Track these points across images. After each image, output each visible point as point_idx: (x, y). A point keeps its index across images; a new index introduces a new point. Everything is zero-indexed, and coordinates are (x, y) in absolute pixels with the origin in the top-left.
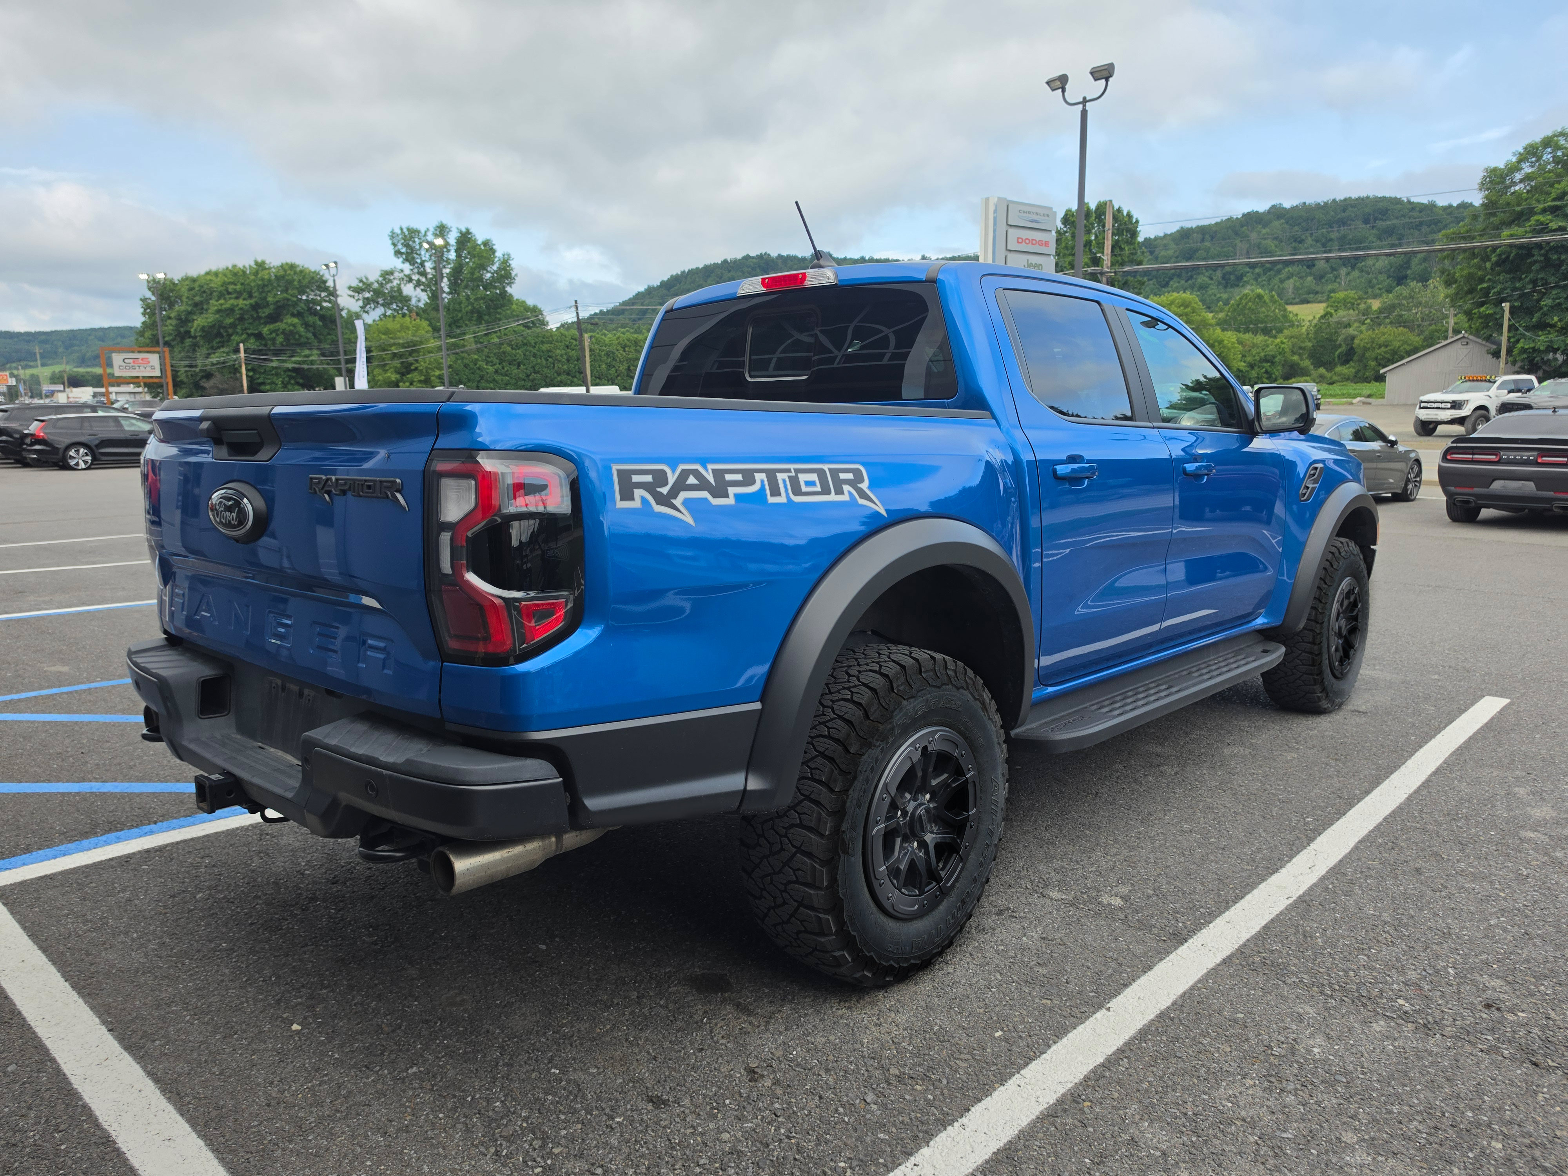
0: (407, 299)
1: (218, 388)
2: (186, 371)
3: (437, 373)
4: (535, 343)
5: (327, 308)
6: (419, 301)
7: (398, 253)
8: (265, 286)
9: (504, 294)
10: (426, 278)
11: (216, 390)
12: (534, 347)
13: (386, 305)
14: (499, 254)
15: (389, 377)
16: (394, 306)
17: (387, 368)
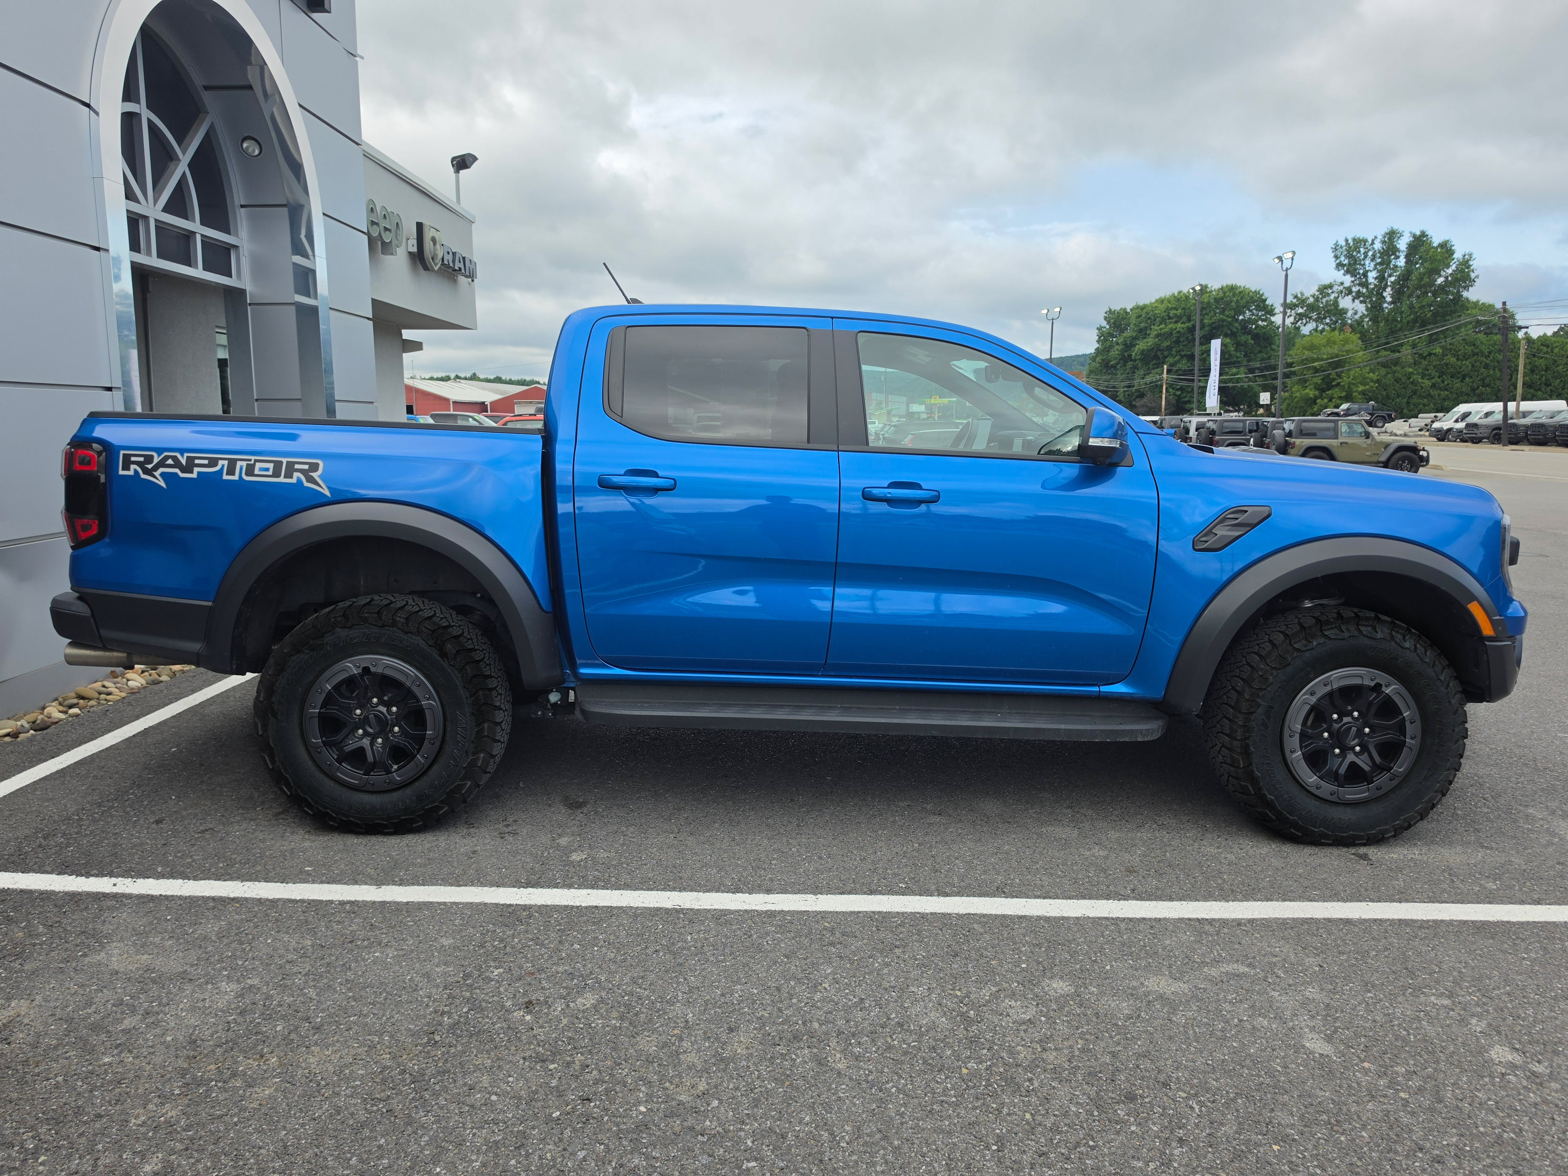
0: (1344, 311)
1: (1147, 406)
2: (1124, 391)
3: (1361, 388)
4: (1490, 353)
5: (1263, 327)
6: (1356, 314)
7: (1339, 266)
8: (1205, 308)
9: (1459, 296)
10: (1367, 288)
11: (1145, 409)
12: (1487, 357)
13: (1319, 320)
14: (1458, 255)
15: (1308, 394)
16: (1328, 321)
17: (1308, 384)
